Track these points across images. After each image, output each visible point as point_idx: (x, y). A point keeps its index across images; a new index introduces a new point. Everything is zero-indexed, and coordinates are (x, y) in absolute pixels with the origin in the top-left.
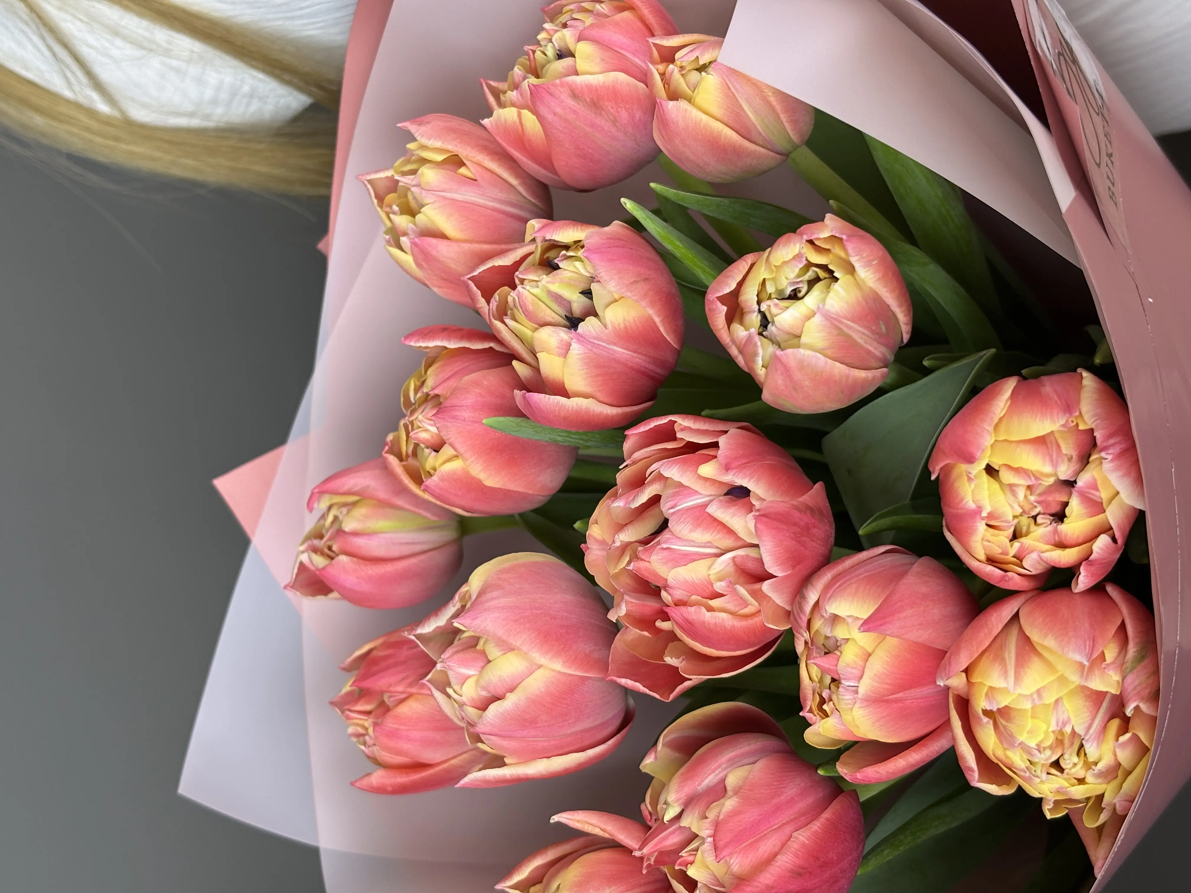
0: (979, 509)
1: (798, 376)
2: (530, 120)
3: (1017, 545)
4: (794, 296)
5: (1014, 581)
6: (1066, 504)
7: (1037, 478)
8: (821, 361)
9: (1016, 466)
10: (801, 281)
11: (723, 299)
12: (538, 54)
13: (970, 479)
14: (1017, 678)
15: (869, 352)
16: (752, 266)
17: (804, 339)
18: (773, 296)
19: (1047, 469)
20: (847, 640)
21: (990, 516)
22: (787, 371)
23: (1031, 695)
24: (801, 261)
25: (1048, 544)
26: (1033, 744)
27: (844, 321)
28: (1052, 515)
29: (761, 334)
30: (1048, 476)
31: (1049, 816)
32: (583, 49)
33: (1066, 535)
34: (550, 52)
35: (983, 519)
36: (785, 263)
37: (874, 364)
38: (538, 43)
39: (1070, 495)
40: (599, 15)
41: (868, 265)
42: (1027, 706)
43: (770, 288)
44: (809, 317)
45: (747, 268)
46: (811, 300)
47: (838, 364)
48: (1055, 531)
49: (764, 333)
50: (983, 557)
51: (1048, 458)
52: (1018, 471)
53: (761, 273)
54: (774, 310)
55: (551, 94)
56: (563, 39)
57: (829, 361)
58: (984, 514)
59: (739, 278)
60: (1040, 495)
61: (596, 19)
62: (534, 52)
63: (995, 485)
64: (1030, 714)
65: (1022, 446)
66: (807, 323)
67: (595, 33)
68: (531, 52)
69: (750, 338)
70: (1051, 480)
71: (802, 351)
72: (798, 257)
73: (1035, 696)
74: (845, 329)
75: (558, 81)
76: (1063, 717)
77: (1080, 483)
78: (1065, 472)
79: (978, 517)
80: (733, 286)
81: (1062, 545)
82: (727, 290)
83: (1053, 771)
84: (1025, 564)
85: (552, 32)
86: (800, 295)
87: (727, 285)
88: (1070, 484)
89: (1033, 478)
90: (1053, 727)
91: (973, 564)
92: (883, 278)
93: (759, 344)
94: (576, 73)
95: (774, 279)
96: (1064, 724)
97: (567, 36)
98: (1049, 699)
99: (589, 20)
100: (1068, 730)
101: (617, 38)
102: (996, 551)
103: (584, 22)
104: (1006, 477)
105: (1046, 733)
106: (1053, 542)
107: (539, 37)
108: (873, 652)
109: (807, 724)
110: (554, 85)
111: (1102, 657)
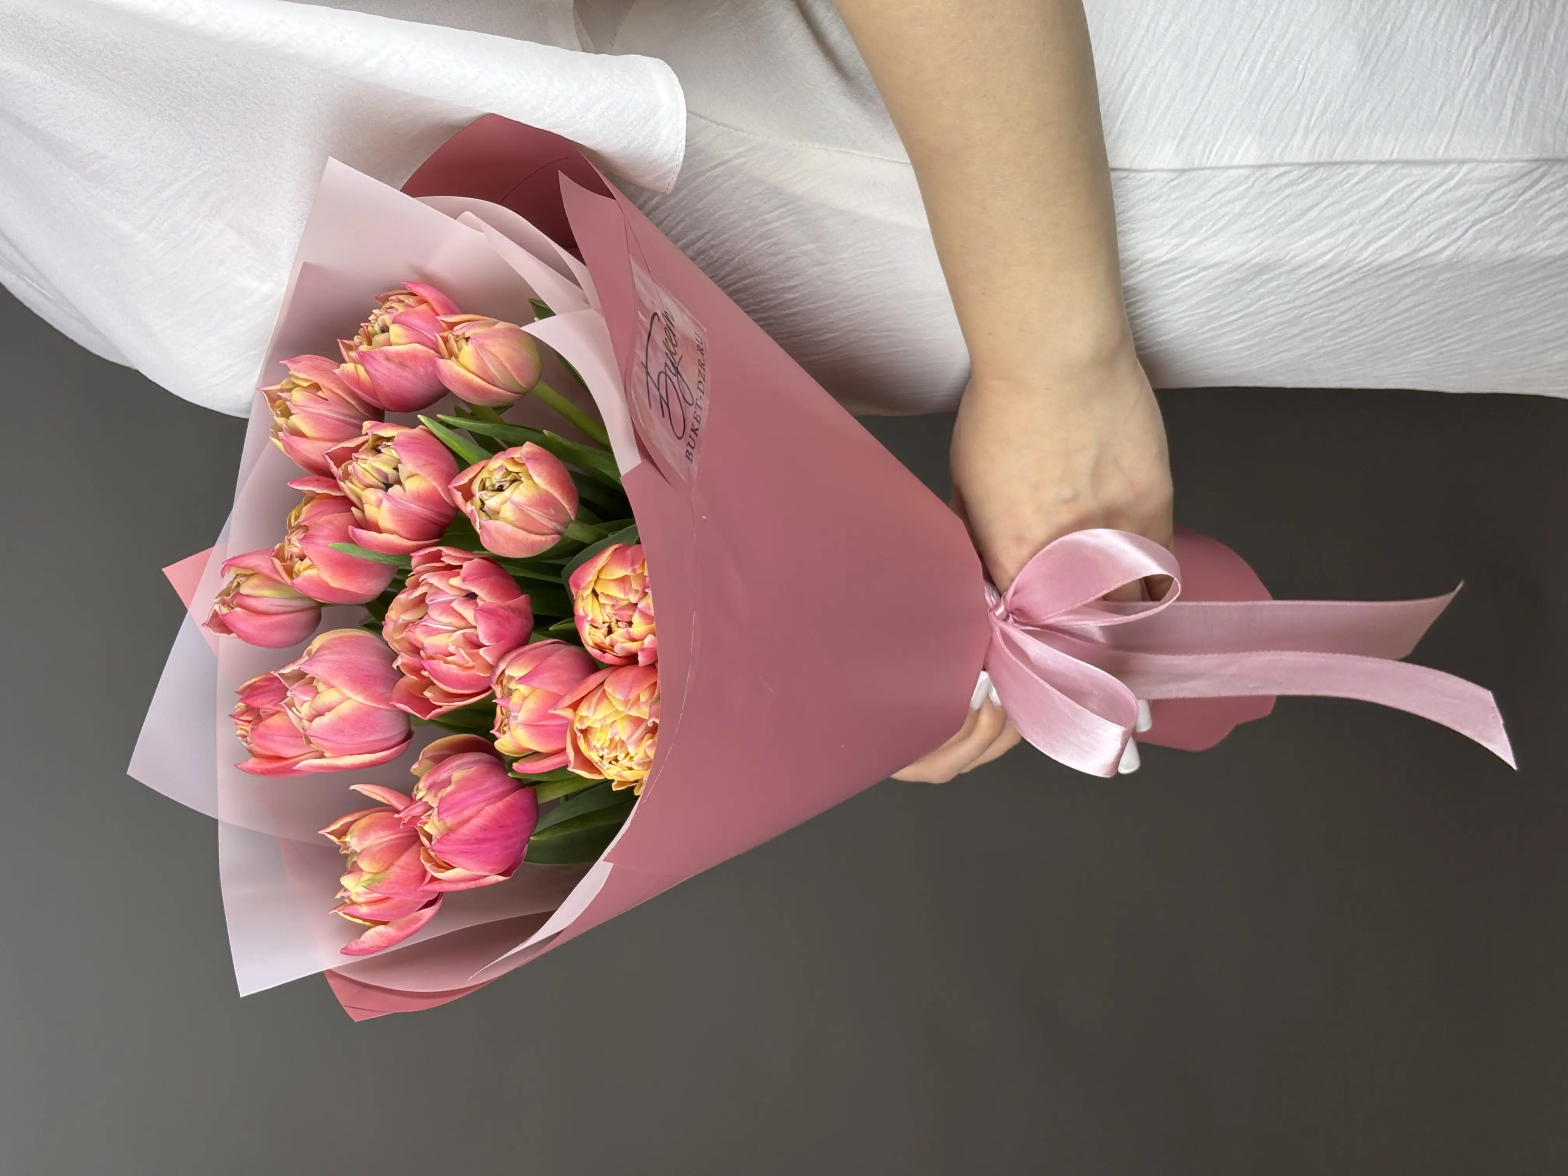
0: (586, 615)
1: (495, 536)
2: (361, 369)
3: (608, 638)
4: (501, 489)
5: (608, 658)
6: (632, 616)
7: (617, 601)
8: (509, 528)
9: (607, 593)
10: (505, 481)
11: (459, 488)
12: (370, 328)
13: (583, 599)
14: (595, 710)
15: (543, 525)
16: (483, 468)
17: (501, 515)
18: (489, 488)
19: (621, 596)
20: (517, 689)
21: (592, 620)
22: (489, 532)
23: (601, 720)
24: (502, 470)
25: (625, 639)
26: (598, 746)
27: (525, 506)
28: (627, 622)
29: (481, 509)
30: (623, 600)
31: (614, 789)
32: (395, 330)
33: (633, 634)
34: (377, 328)
35: (588, 621)
36: (495, 470)
37: (546, 531)
38: (369, 321)
39: (634, 611)
40: (408, 305)
41: (539, 476)
42: (598, 725)
43: (488, 484)
44: (504, 502)
45: (479, 469)
46: (507, 493)
47: (521, 531)
48: (629, 633)
49: (483, 509)
50: (591, 643)
51: (623, 590)
52: (608, 596)
53: (484, 474)
54: (485, 497)
55: (372, 357)
56: (384, 320)
57: (515, 528)
58: (589, 619)
59: (471, 476)
60: (616, 610)
61: (405, 308)
62: (367, 327)
63: (596, 604)
64: (599, 730)
65: (611, 582)
66: (503, 506)
67: (402, 318)
68: (365, 327)
69: (472, 511)
70: (625, 603)
71: (497, 522)
72: (501, 467)
73: (603, 720)
74: (526, 511)
75: (377, 350)
76: (615, 731)
77: (639, 606)
78: (633, 598)
79: (585, 620)
80: (466, 480)
81: (633, 640)
82: (462, 483)
83: (614, 762)
84: (615, 649)
85: (378, 315)
86: (504, 488)
87: (463, 479)
88: (636, 605)
89: (615, 601)
90: (609, 737)
91: (589, 649)
92: (550, 484)
93: (477, 515)
94: (390, 344)
95: (490, 478)
96: (615, 734)
97: (387, 318)
98: (609, 722)
99: (401, 309)
100: (617, 738)
101: (417, 322)
102: (598, 641)
103: (397, 310)
104: (602, 600)
105: (605, 740)
106: (628, 637)
107: (370, 318)
108: (528, 696)
109: (495, 738)
110: (375, 352)
111: (638, 699)
